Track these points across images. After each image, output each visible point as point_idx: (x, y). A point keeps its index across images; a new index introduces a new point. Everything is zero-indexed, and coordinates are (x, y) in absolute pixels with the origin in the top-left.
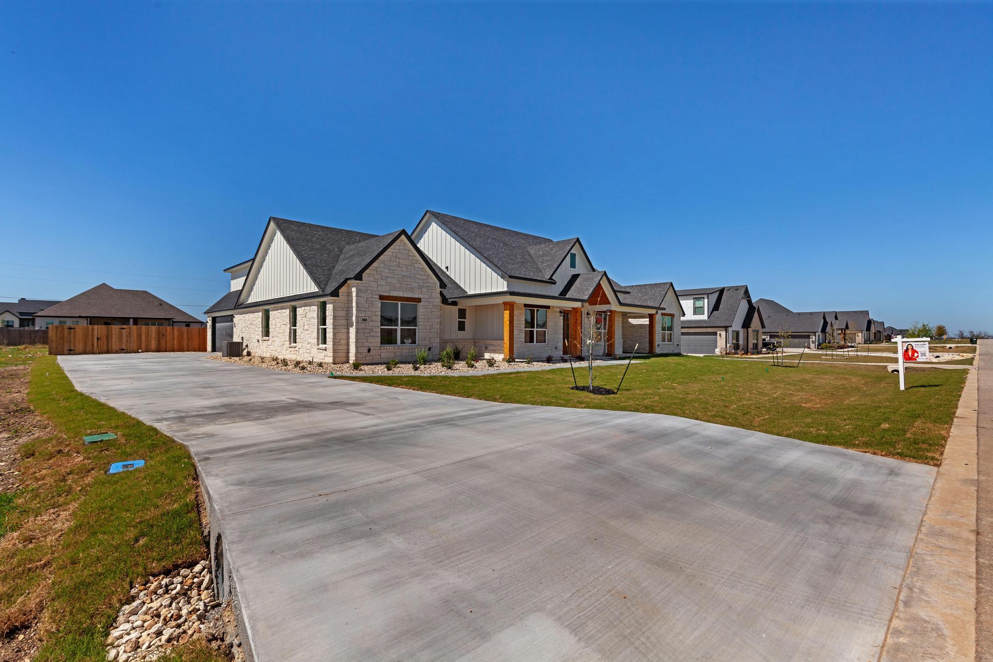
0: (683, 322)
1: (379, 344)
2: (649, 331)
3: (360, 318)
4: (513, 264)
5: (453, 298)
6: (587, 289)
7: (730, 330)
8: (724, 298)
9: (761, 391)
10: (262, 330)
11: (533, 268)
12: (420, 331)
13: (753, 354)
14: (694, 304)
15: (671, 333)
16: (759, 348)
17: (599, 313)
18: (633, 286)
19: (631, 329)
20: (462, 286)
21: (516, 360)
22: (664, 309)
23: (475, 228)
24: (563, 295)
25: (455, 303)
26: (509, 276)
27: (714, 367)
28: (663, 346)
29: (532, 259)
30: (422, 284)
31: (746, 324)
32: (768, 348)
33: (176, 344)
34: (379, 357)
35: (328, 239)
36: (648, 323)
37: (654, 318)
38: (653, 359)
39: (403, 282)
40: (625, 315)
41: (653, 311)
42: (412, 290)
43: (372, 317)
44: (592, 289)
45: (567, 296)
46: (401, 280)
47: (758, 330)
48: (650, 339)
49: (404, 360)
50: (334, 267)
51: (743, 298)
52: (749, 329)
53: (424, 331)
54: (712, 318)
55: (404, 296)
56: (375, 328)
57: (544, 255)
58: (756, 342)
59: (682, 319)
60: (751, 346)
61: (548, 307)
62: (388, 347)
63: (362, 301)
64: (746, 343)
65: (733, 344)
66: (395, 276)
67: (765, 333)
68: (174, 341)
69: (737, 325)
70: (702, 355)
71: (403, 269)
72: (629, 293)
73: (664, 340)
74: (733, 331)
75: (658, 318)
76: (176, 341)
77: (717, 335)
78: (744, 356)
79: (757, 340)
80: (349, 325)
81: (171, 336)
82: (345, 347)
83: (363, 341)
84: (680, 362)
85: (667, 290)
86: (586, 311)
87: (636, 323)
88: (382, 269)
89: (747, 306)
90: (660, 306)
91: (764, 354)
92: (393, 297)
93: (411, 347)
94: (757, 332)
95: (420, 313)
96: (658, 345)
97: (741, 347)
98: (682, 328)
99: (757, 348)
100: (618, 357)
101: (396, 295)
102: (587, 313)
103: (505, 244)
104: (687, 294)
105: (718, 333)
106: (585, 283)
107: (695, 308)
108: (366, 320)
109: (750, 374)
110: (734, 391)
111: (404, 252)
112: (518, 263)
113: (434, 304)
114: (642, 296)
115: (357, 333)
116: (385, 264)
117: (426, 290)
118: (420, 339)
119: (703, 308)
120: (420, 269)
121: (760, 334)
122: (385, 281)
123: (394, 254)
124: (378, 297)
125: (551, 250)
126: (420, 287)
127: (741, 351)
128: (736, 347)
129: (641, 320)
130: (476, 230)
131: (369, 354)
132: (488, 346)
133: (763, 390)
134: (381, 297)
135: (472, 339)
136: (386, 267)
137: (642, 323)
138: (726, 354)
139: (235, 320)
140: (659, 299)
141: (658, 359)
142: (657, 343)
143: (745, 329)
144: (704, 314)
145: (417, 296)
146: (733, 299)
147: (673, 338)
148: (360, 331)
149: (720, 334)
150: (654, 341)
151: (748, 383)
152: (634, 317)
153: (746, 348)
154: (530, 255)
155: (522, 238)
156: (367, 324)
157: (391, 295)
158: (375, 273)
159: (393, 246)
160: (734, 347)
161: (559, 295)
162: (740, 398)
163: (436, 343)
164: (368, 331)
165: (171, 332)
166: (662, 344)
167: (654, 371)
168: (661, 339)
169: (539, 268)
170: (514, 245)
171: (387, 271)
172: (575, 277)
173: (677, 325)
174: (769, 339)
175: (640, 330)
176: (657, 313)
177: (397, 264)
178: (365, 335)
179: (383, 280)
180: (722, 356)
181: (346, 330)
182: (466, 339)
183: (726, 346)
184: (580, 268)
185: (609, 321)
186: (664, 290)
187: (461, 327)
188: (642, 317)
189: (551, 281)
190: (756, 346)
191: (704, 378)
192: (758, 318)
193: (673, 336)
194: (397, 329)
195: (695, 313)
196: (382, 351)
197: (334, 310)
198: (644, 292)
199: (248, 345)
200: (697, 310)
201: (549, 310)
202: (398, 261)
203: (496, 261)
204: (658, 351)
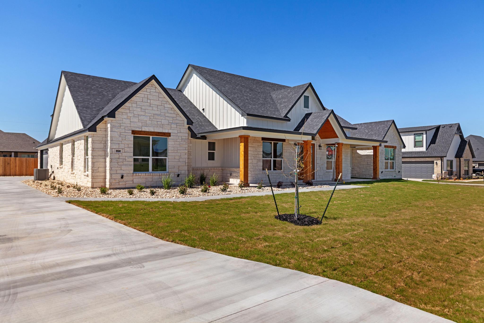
0: (404, 153)
1: (132, 172)
2: (373, 160)
3: (113, 150)
4: (254, 105)
5: (201, 133)
6: (317, 125)
7: (445, 159)
8: (440, 133)
9: (475, 219)
10: (60, 160)
11: (272, 108)
12: (169, 160)
13: (464, 179)
14: (415, 139)
15: (393, 162)
16: (470, 174)
17: (329, 145)
18: (361, 124)
19: (359, 159)
20: (214, 124)
21: (251, 185)
22: (386, 142)
23: (227, 78)
24: (297, 130)
25: (204, 138)
26: (247, 114)
27: (429, 191)
28: (386, 173)
29: (273, 101)
30: (171, 122)
31: (459, 155)
32: (477, 174)
33: (17, 170)
34: (132, 182)
35: (106, 87)
36: (372, 154)
37: (377, 150)
38: (376, 184)
39: (154, 120)
40: (353, 147)
41: (377, 144)
42: (162, 126)
43: (125, 148)
44: (321, 124)
45: (300, 131)
46: (152, 117)
47: (469, 160)
48: (374, 167)
49: (155, 185)
50: (103, 108)
51: (456, 133)
52: (461, 159)
53: (173, 160)
54: (429, 150)
55: (155, 131)
56: (128, 158)
57: (283, 98)
58: (467, 169)
59: (403, 150)
60: (463, 172)
61: (284, 140)
62: (140, 174)
63: (116, 135)
64: (459, 169)
65: (447, 170)
66: (146, 114)
67: (474, 162)
68: (16, 168)
69: (451, 155)
70: (420, 180)
71: (154, 108)
72: (356, 129)
73: (386, 168)
74: (447, 160)
75: (382, 149)
76: (17, 168)
77: (434, 163)
78: (457, 181)
79: (468, 167)
80: (105, 156)
81: (14, 165)
82: (103, 174)
83: (117, 169)
84: (399, 187)
85: (389, 126)
86: (318, 144)
87: (363, 154)
88: (135, 109)
89: (460, 140)
90: (383, 139)
91: (474, 179)
92: (144, 132)
93: (161, 174)
94: (468, 161)
95: (169, 145)
96: (382, 172)
97: (454, 173)
98: (403, 158)
99: (468, 174)
100: (344, 182)
101: (148, 130)
102: (319, 145)
103: (251, 90)
104: (408, 131)
105: (435, 162)
106: (316, 120)
107: (415, 142)
108: (120, 151)
109: (463, 199)
110: (446, 220)
111: (155, 94)
112: (259, 104)
113: (183, 137)
114: (369, 132)
115: (111, 162)
116: (138, 104)
117: (175, 126)
118: (170, 167)
119: (422, 141)
120: (169, 109)
121: (471, 162)
122: (137, 118)
123: (146, 96)
124: (131, 132)
125: (289, 93)
126: (170, 124)
127: (454, 176)
128: (450, 173)
129: (368, 151)
130: (228, 79)
131: (122, 180)
132: (232, 173)
133: (477, 218)
134: (134, 132)
135: (220, 167)
136: (139, 106)
137: (368, 154)
138: (442, 179)
139: (49, 152)
140: (383, 134)
141: (380, 184)
142: (380, 171)
143: (458, 159)
144: (423, 147)
145: (166, 131)
146: (448, 135)
147: (395, 166)
148: (113, 160)
149: (436, 162)
150: (378, 168)
151: (462, 209)
152: (362, 149)
153: (458, 174)
154: (272, 99)
155: (268, 86)
156: (120, 155)
157: (143, 130)
158: (128, 112)
159: (144, 89)
160: (449, 173)
161: (294, 131)
162: (453, 229)
163: (184, 170)
164: (121, 160)
165: (14, 161)
166: (385, 171)
167: (371, 196)
168: (384, 167)
169: (277, 109)
170: (259, 91)
171: (139, 110)
172: (308, 116)
173: (399, 155)
174: (477, 166)
175: (366, 159)
176: (380, 145)
177: (148, 104)
178: (119, 164)
179: (135, 118)
180: (438, 181)
181: (104, 159)
182: (215, 167)
183: (442, 173)
184: (313, 107)
185: (337, 152)
186: (387, 126)
187: (211, 157)
188: (368, 149)
189: (286, 119)
190: (467, 172)
191: (417, 203)
192: (469, 150)
193: (395, 164)
194: (149, 159)
195: (415, 146)
196: (134, 177)
197: (93, 143)
198: (370, 128)
199: (54, 172)
200: (417, 144)
201: (284, 143)
202: (149, 101)
203: (238, 102)
204: (381, 176)
